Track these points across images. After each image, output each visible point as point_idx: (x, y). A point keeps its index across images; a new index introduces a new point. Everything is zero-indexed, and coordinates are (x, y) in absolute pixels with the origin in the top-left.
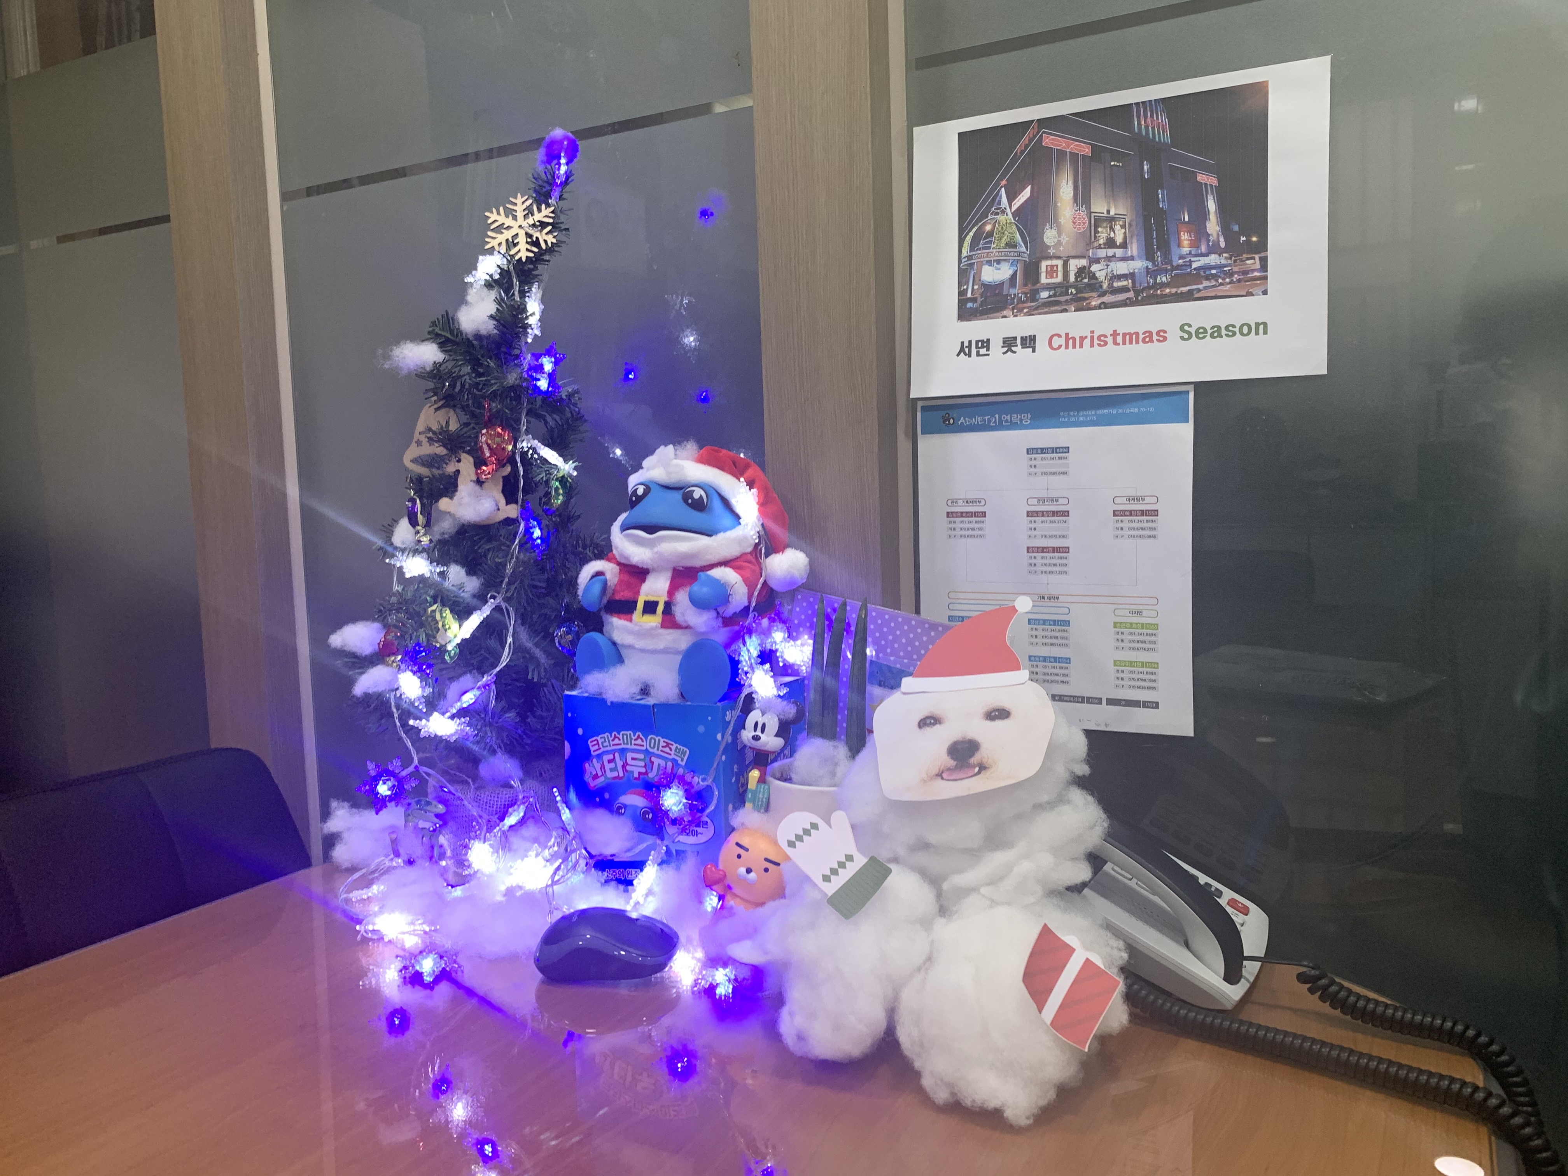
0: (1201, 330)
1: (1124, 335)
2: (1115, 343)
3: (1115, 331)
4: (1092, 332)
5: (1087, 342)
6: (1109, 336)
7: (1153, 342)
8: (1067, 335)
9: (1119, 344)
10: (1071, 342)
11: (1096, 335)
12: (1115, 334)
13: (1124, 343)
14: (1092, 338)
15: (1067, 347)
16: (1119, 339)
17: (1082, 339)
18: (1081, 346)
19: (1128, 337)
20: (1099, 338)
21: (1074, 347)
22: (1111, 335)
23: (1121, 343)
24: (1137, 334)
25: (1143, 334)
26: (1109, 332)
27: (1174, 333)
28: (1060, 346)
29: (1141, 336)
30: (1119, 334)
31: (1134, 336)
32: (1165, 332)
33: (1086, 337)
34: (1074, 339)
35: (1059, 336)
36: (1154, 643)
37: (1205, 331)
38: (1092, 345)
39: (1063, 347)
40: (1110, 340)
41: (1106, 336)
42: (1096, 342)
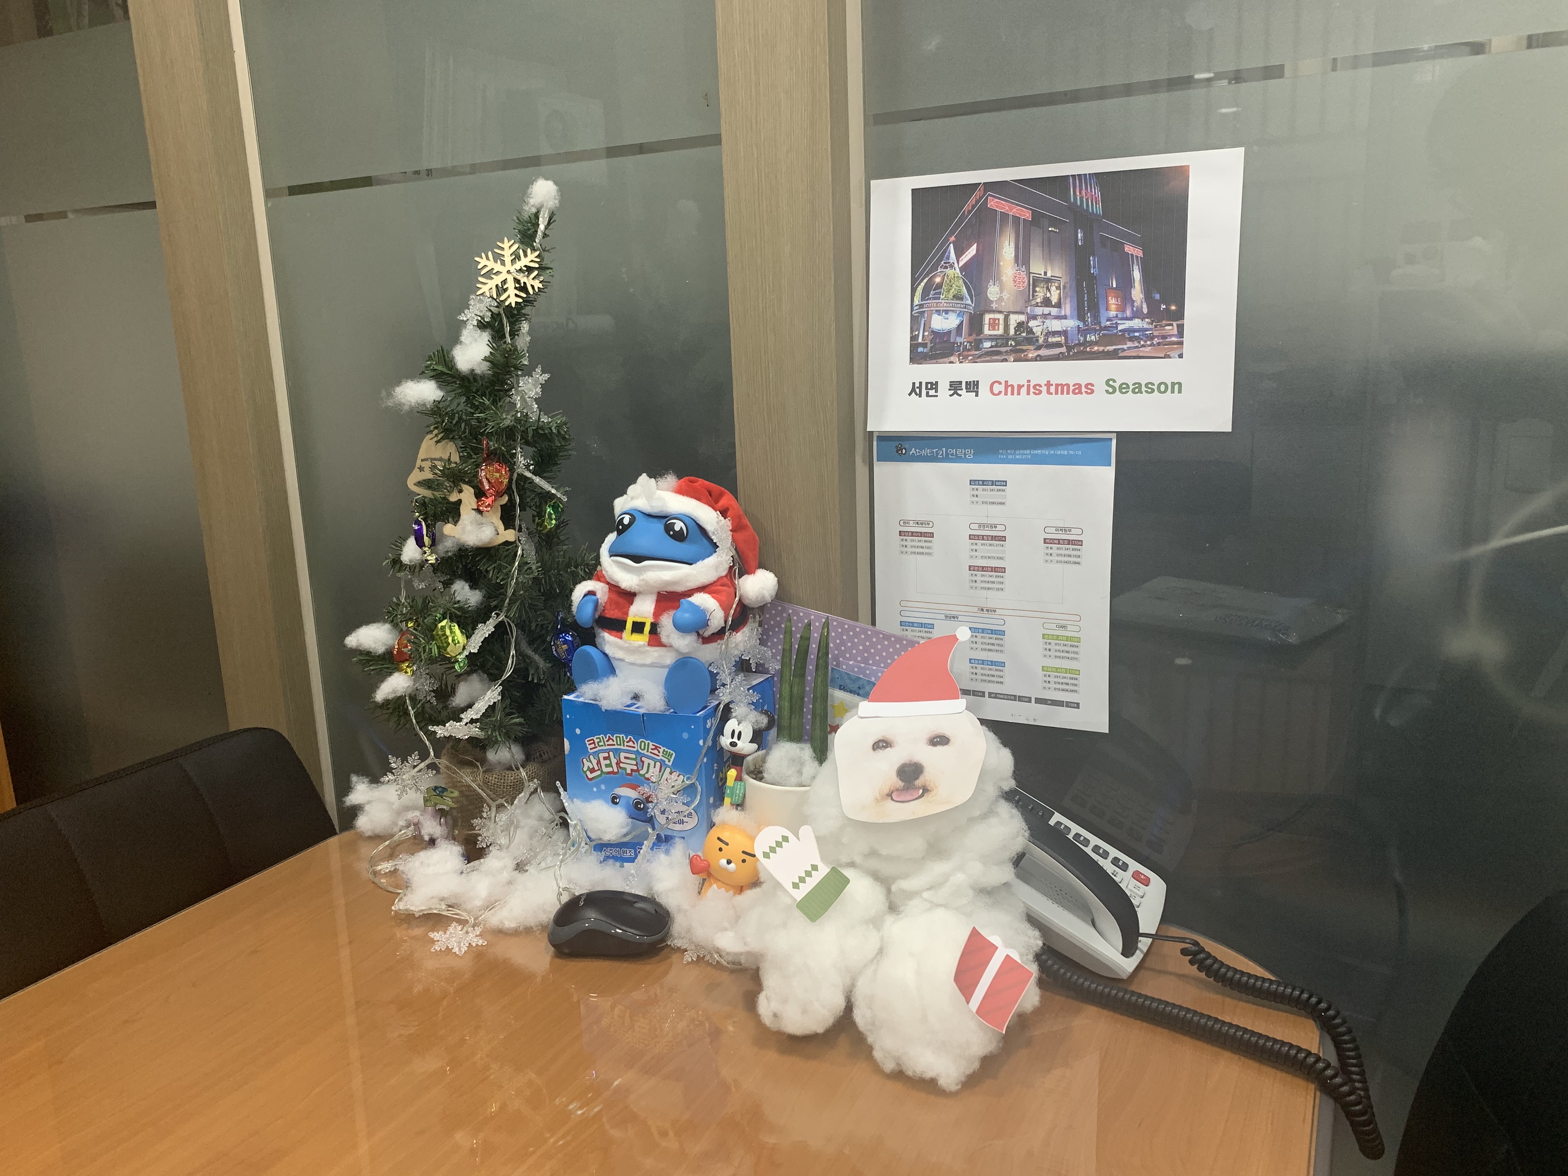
0: (1124, 386)
1: (1057, 385)
2: (1049, 393)
3: (1049, 382)
4: (1029, 381)
5: (1024, 390)
6: (1043, 386)
7: (1082, 393)
8: (1006, 382)
9: (1052, 394)
10: (1010, 389)
11: (1032, 384)
12: (1048, 384)
13: (1057, 393)
14: (1029, 386)
15: (1006, 394)
16: (1052, 389)
17: (1020, 387)
18: (1019, 394)
19: (1060, 387)
20: (1034, 387)
21: (1012, 394)
22: (1045, 385)
23: (1054, 393)
24: (1068, 385)
25: (1073, 386)
26: (1043, 382)
27: (1100, 387)
28: (1000, 393)
29: (1072, 388)
30: (1052, 385)
31: (1065, 387)
32: (1093, 385)
33: (1023, 386)
34: (1012, 386)
35: (1000, 383)
36: (1077, 653)
37: (1128, 387)
38: (1028, 393)
39: (1003, 393)
40: (1044, 389)
41: (1041, 386)
42: (1032, 390)
